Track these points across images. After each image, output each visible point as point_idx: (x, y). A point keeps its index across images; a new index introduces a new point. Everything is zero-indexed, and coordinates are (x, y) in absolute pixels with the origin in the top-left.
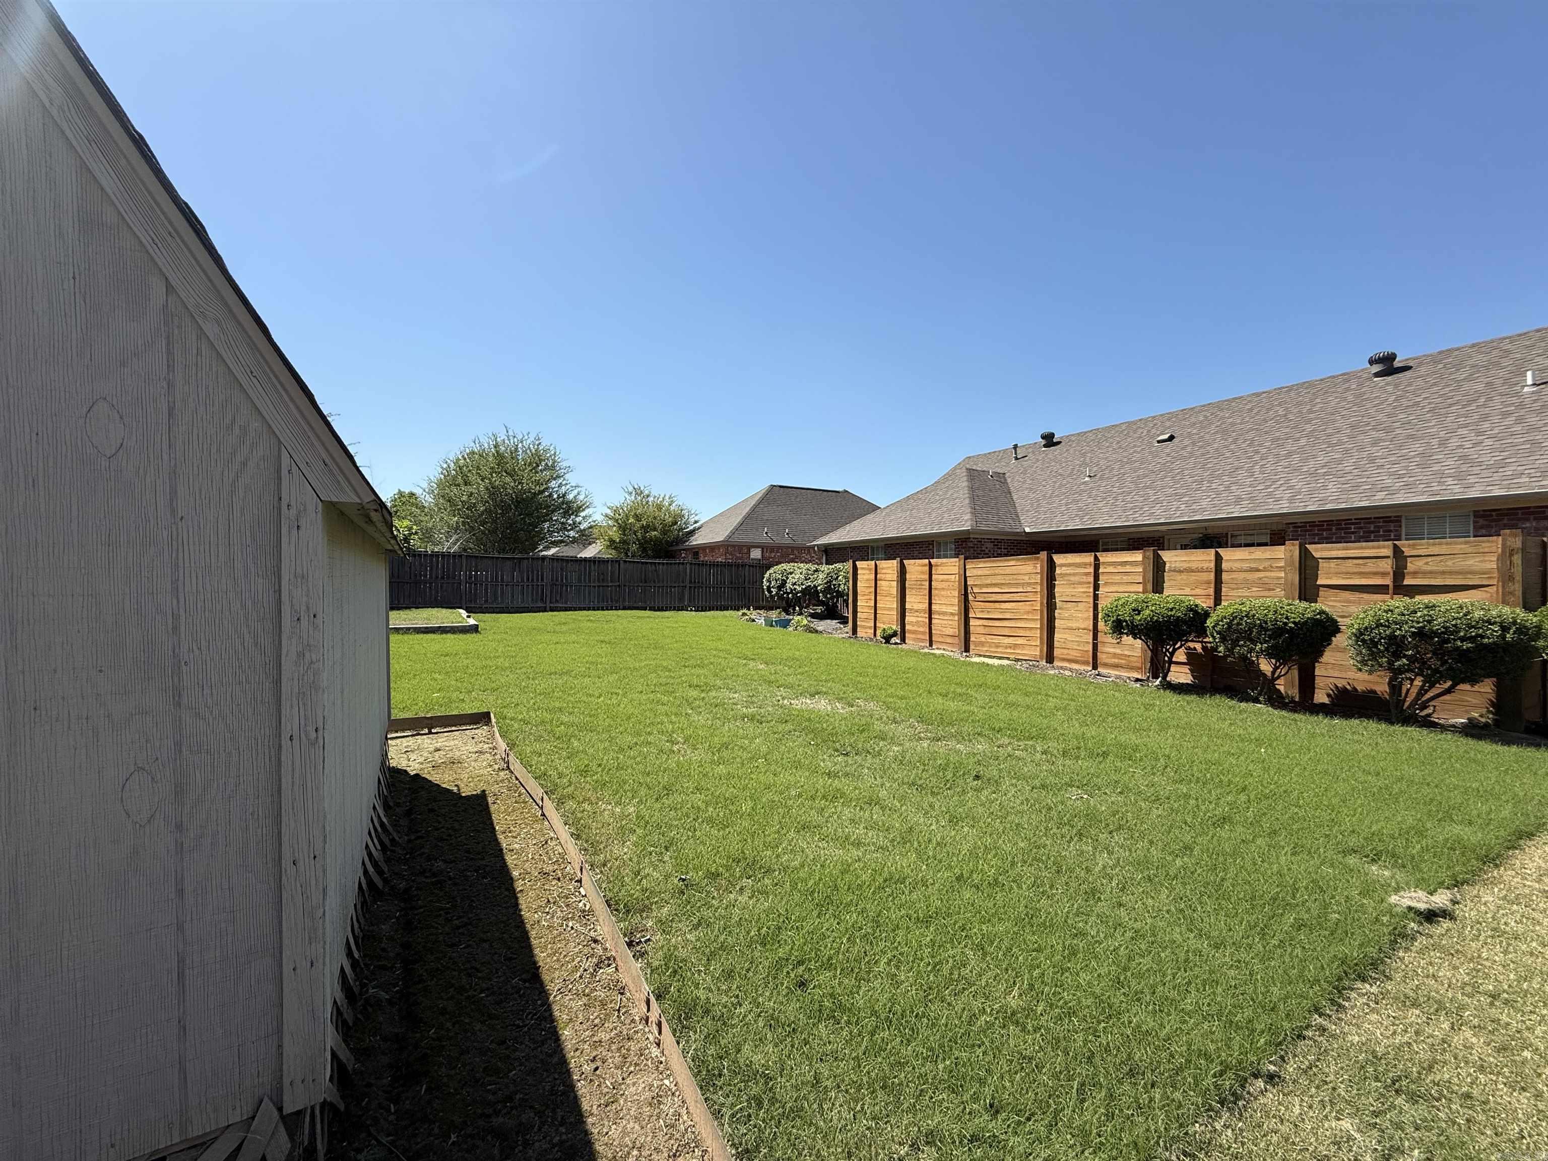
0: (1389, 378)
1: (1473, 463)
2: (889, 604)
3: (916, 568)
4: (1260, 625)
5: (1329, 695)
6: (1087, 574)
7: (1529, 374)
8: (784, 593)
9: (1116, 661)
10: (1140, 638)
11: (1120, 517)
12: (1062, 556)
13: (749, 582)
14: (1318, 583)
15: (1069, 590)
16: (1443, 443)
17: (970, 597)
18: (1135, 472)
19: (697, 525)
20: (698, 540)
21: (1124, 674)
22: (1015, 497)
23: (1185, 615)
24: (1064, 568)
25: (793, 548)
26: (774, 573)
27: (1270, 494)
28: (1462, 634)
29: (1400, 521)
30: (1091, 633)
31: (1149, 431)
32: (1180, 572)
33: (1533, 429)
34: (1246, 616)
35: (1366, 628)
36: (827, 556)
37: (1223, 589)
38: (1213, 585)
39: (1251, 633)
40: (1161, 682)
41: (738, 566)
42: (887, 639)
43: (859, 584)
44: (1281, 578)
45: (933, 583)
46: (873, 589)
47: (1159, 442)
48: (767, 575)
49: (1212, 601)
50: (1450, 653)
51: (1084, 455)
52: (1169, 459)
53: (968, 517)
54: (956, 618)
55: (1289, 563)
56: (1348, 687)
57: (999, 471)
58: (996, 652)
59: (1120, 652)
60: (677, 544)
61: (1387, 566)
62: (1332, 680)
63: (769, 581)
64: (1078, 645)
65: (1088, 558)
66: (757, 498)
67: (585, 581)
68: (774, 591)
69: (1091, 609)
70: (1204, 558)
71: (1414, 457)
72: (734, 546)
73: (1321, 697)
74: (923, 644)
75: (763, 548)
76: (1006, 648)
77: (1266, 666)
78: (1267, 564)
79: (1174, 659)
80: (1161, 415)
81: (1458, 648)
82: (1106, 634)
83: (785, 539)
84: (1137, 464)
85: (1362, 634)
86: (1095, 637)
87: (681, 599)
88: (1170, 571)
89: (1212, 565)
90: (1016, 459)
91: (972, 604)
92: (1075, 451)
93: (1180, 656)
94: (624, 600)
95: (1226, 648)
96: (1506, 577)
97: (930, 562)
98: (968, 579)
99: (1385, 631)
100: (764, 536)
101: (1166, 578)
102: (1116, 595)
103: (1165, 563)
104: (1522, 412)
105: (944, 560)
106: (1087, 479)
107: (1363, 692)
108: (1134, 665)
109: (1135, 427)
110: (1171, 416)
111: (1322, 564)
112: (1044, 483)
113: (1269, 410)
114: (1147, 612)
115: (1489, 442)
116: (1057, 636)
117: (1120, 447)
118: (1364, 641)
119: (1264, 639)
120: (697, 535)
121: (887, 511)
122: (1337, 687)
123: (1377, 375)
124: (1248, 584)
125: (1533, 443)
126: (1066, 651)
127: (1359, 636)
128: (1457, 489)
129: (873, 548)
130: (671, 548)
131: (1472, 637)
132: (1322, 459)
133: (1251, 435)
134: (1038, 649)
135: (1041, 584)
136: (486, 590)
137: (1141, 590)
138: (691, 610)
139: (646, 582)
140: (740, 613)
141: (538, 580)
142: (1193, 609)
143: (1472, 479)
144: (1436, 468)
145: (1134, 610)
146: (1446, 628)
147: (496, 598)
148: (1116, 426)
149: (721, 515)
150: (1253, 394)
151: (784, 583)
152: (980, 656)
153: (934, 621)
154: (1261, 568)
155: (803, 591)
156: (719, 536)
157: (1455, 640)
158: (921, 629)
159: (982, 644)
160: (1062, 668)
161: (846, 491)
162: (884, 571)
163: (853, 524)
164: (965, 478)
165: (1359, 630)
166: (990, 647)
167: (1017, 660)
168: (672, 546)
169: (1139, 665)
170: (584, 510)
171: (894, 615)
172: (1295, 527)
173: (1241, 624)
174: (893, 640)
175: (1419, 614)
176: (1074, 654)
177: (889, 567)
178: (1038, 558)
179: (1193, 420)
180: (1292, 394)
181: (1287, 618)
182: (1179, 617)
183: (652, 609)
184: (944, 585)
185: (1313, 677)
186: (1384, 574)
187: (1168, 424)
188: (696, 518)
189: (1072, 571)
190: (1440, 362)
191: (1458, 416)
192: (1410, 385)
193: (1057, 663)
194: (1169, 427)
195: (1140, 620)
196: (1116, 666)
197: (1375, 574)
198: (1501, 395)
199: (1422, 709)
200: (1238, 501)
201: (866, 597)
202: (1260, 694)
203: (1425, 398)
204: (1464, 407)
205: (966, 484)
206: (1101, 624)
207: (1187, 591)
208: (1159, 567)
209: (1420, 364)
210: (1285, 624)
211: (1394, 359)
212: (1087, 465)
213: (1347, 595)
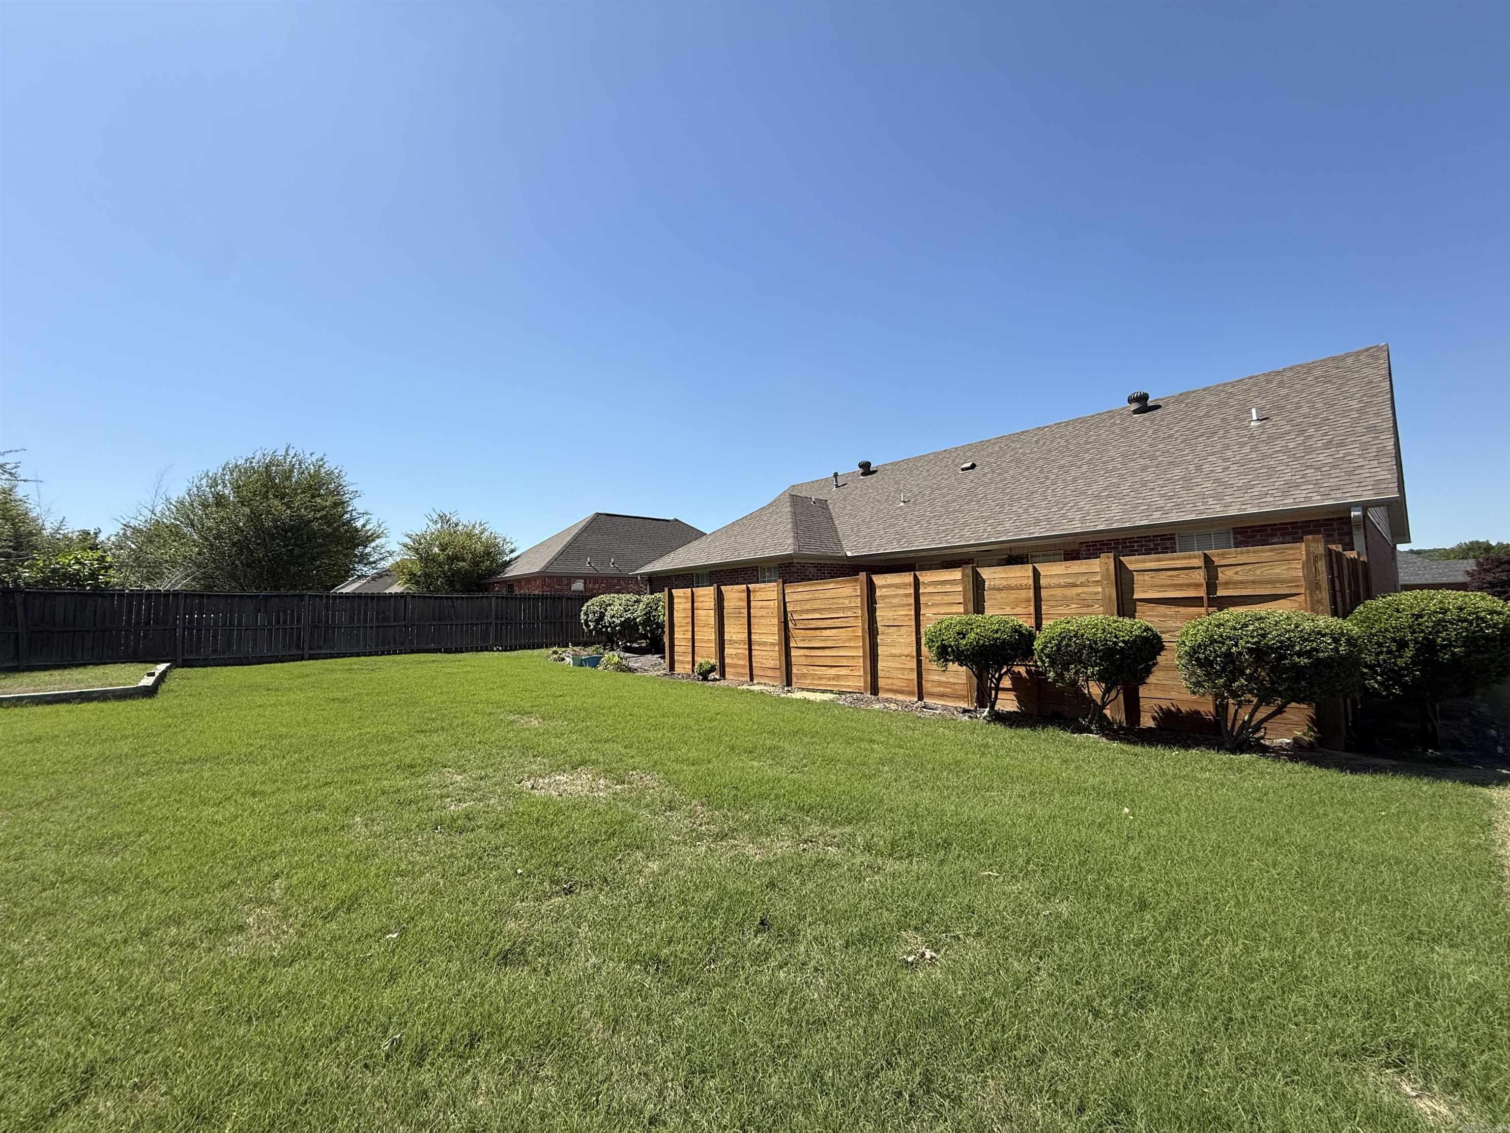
0: (1146, 415)
1: (1226, 486)
2: (707, 635)
3: (734, 594)
4: (1090, 647)
5: (1154, 718)
6: (906, 595)
7: (1254, 411)
8: (603, 627)
9: (942, 689)
10: (967, 665)
11: (933, 540)
12: (881, 576)
13: (567, 616)
14: (1136, 596)
15: (891, 614)
16: (1199, 468)
17: (791, 625)
18: (944, 497)
19: (513, 555)
20: (512, 572)
21: (950, 704)
22: (836, 523)
23: (1011, 636)
24: (884, 590)
25: (619, 579)
26: (592, 605)
27: (1064, 515)
28: (1297, 648)
29: (1174, 539)
30: (915, 660)
31: (953, 461)
32: (1000, 589)
33: (1265, 456)
34: (1075, 636)
35: (1200, 645)
36: (651, 585)
37: (1043, 607)
38: (1032, 603)
39: (1081, 656)
40: (989, 712)
41: (553, 599)
42: (705, 676)
43: (676, 614)
44: (1099, 593)
45: (752, 611)
46: (690, 620)
47: (963, 470)
48: (584, 608)
49: (1033, 620)
50: (1286, 669)
51: (898, 483)
52: (973, 485)
53: (790, 541)
54: (777, 648)
55: (1106, 576)
56: (1173, 709)
57: (821, 497)
58: (820, 685)
59: (947, 680)
60: (490, 576)
61: (1200, 576)
62: (1155, 701)
63: (586, 614)
64: (903, 674)
65: (908, 578)
66: (581, 526)
67: (359, 621)
68: (591, 624)
69: (914, 634)
70: (1021, 574)
71: (1178, 480)
72: (550, 577)
73: (1147, 721)
74: (743, 679)
75: (586, 578)
76: (829, 679)
77: (1095, 690)
78: (1083, 579)
79: (1001, 686)
80: (963, 447)
81: (1294, 665)
82: (930, 661)
83: (610, 569)
84: (945, 490)
85: (1195, 652)
86: (919, 663)
87: (485, 638)
88: (990, 589)
89: (1031, 582)
90: (837, 486)
91: (793, 632)
92: (889, 479)
93: (1006, 683)
94: (411, 641)
95: (1055, 672)
96: (1313, 586)
97: (748, 588)
98: (788, 605)
99: (1220, 648)
100: (587, 566)
101: (986, 597)
102: (940, 617)
103: (984, 581)
104: (1254, 442)
105: (762, 585)
106: (902, 504)
107: (1188, 713)
108: (961, 693)
109: (941, 457)
110: (971, 447)
111: (1137, 577)
112: (862, 509)
113: (1052, 443)
114: (972, 636)
115: (1234, 467)
116: (880, 665)
117: (929, 475)
118: (1198, 659)
119: (1095, 661)
120: (511, 567)
121: (712, 537)
122: (1161, 709)
123: (1136, 412)
124: (1066, 601)
125: (1270, 468)
126: (890, 681)
127: (1193, 653)
128: (1218, 508)
129: (697, 575)
130: (483, 582)
131: (1307, 651)
132: (1102, 483)
133: (1041, 462)
134: (862, 679)
135: (862, 609)
136: (215, 636)
137: (962, 611)
138: (498, 650)
139: (440, 620)
140: (550, 651)
141: (292, 622)
142: (1017, 630)
143: (1228, 499)
144: (1197, 489)
145: (958, 634)
146: (1281, 642)
147: (229, 647)
148: (925, 456)
149: (541, 544)
150: (1038, 428)
151: (602, 616)
152: (803, 689)
153: (754, 653)
154: (1078, 583)
155: (622, 624)
156: (533, 566)
157: (1292, 655)
158: (741, 662)
159: (804, 676)
160: (888, 700)
161: (676, 520)
162: (701, 599)
163: (677, 551)
164: (788, 504)
165: (1192, 647)
166: (813, 679)
167: (841, 693)
168: (485, 578)
169: (965, 693)
170: (373, 540)
171: (713, 647)
172: (1087, 546)
173: (1070, 646)
174: (712, 676)
175: (1251, 628)
176: (898, 684)
177: (706, 594)
178: (856, 580)
179: (990, 450)
180: (1070, 428)
181: (1116, 637)
182: (1005, 639)
183: (448, 651)
184: (763, 612)
185: (1137, 699)
186: (1197, 586)
187: (969, 454)
188: (512, 547)
189: (892, 593)
190: (1182, 402)
191: (1206, 446)
192: (1163, 420)
193: (881, 695)
194: (971, 457)
195: (966, 645)
196: (942, 696)
197: (1189, 585)
198: (1236, 428)
199: (1254, 732)
200: (1037, 522)
201: (682, 629)
202: (1091, 722)
203: (1177, 431)
204: (1209, 438)
205: (789, 509)
206: (924, 649)
207: (1008, 611)
208: (978, 586)
209: (1167, 404)
210: (1115, 643)
211: (1147, 398)
212: (901, 491)
213: (1162, 609)
